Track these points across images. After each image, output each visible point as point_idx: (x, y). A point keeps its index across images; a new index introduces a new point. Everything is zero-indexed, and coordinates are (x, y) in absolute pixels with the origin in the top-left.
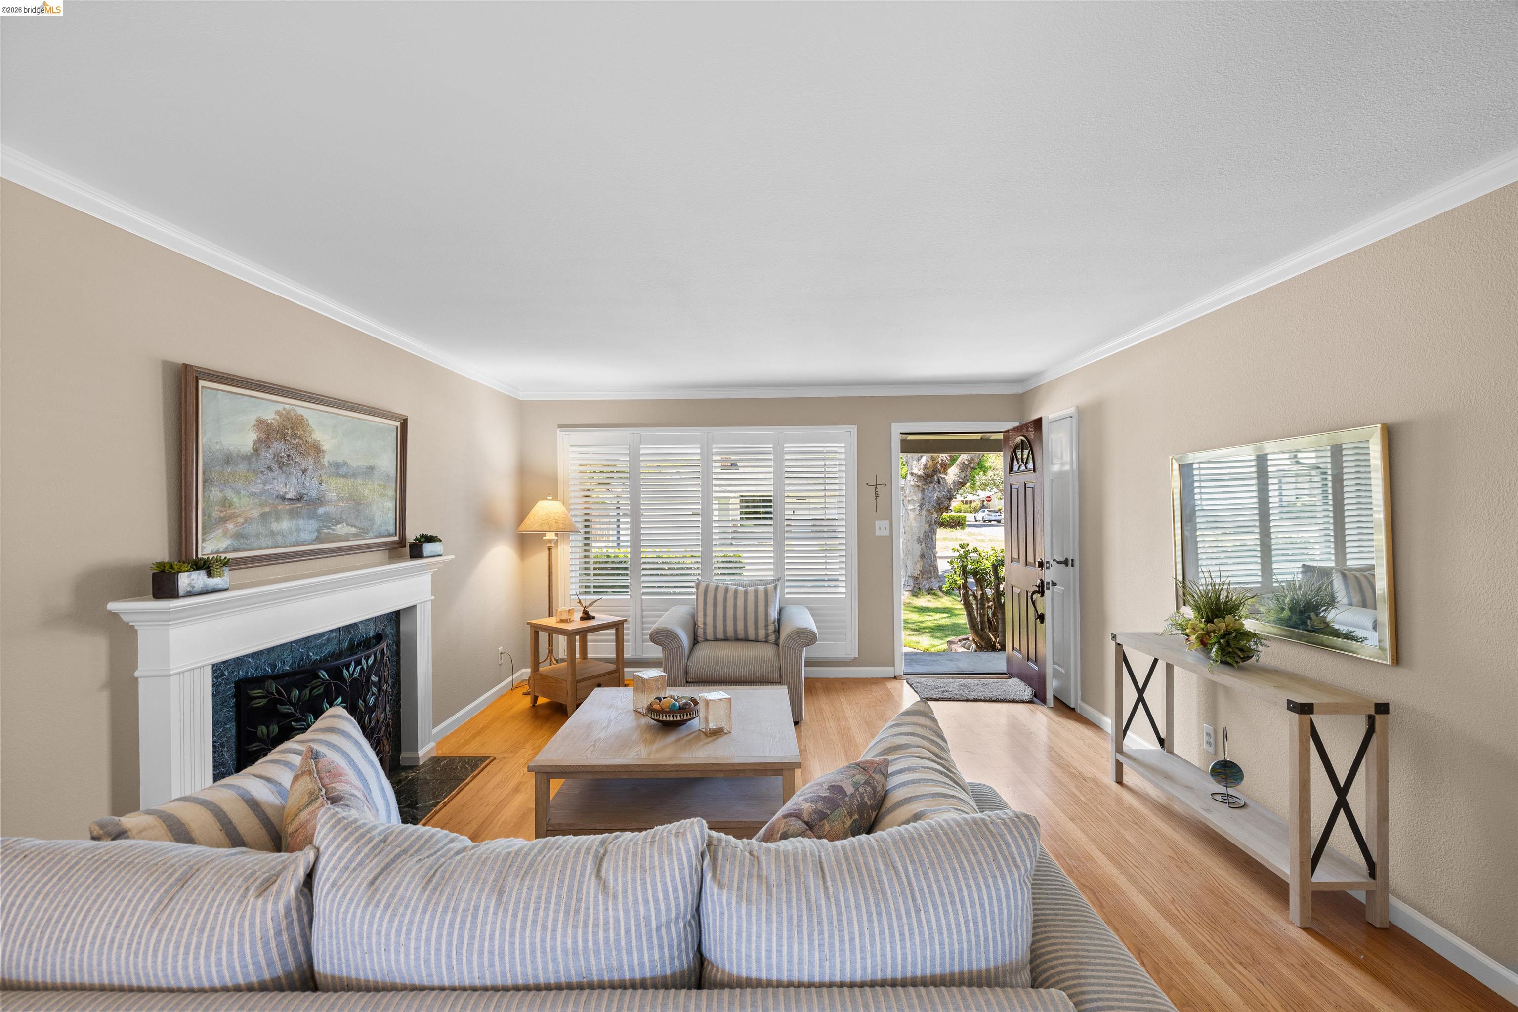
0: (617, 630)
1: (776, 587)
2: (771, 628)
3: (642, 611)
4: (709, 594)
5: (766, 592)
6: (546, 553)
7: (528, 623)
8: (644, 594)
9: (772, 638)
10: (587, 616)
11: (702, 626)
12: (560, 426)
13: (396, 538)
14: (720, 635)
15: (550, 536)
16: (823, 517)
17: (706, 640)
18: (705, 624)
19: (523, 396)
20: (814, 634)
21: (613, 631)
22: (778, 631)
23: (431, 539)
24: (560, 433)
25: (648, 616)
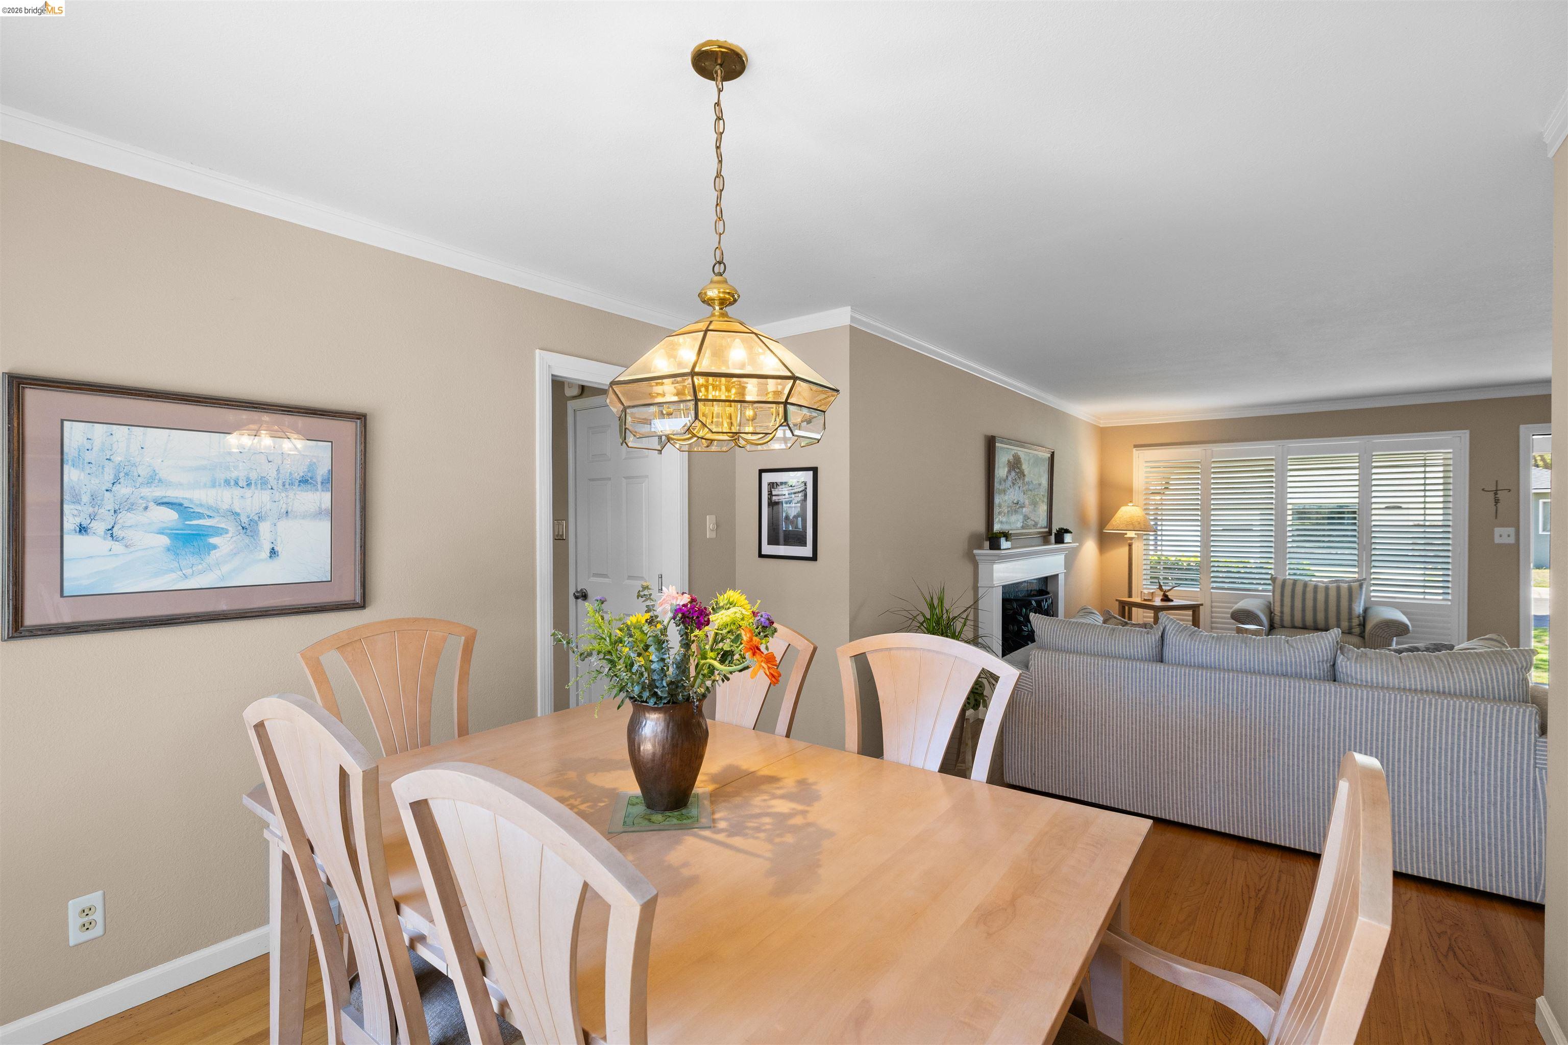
0: (1194, 612)
1: (1361, 586)
2: (1355, 622)
3: (1212, 602)
4: (1287, 588)
5: (1350, 589)
6: (1126, 549)
7: (1117, 600)
8: (1213, 588)
9: (1357, 630)
10: (1166, 598)
11: (1279, 614)
12: (1136, 446)
13: (1047, 530)
14: (1298, 621)
15: (1131, 534)
16: (1422, 523)
17: (1283, 627)
18: (1282, 612)
19: (1102, 424)
20: (1406, 626)
21: (1190, 612)
22: (1363, 625)
23: (1067, 531)
24: (1136, 452)
25: (1216, 607)
